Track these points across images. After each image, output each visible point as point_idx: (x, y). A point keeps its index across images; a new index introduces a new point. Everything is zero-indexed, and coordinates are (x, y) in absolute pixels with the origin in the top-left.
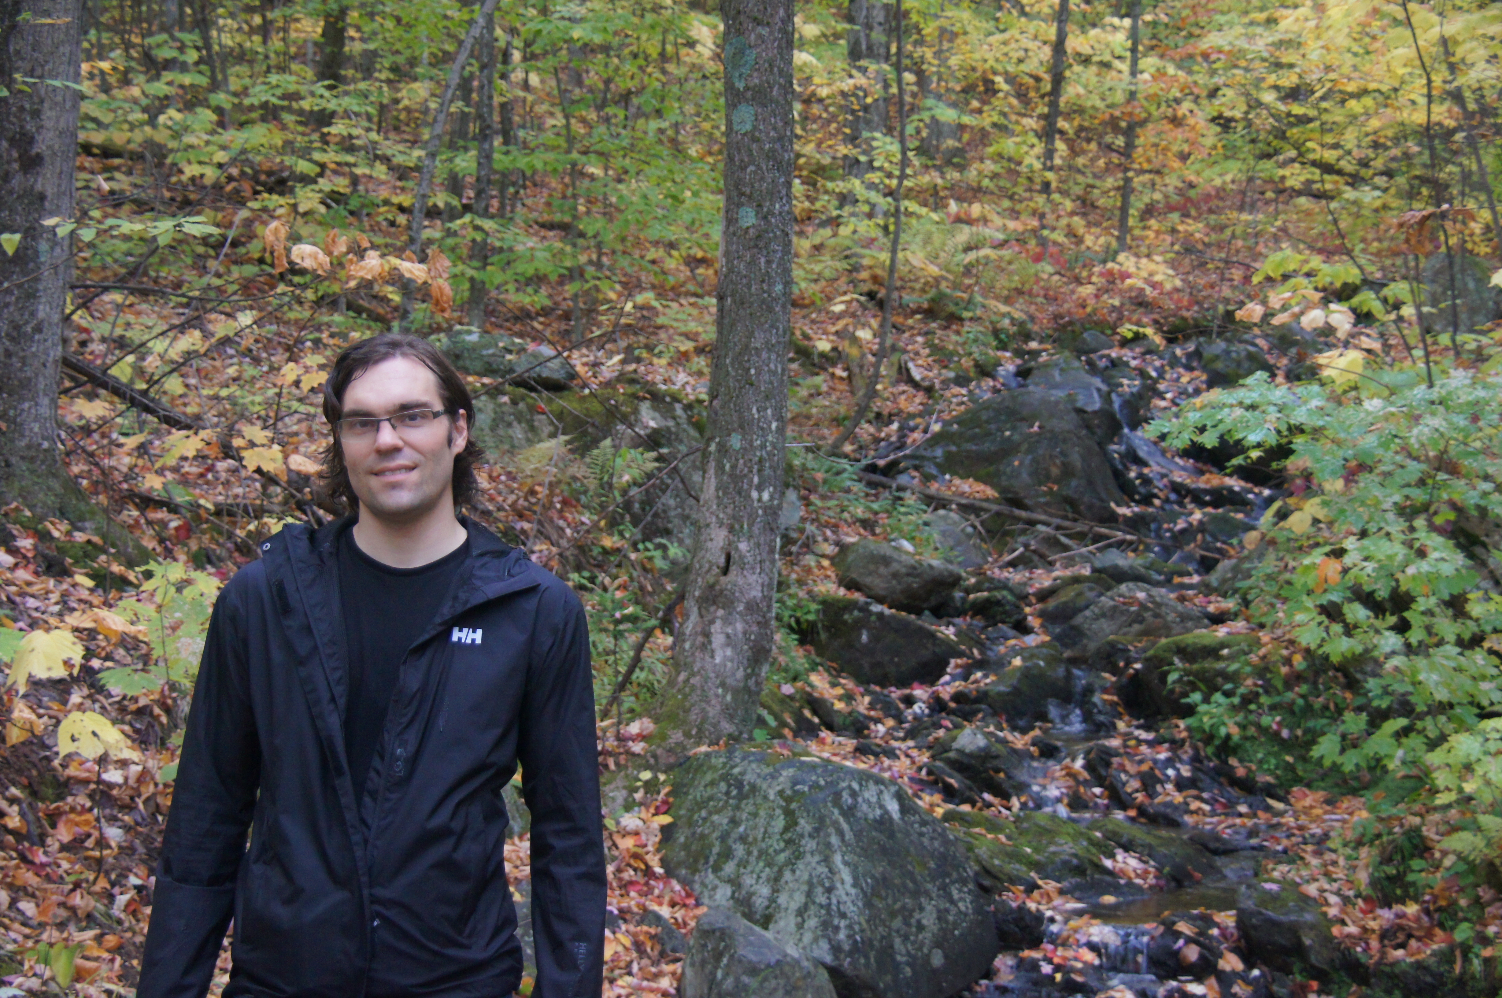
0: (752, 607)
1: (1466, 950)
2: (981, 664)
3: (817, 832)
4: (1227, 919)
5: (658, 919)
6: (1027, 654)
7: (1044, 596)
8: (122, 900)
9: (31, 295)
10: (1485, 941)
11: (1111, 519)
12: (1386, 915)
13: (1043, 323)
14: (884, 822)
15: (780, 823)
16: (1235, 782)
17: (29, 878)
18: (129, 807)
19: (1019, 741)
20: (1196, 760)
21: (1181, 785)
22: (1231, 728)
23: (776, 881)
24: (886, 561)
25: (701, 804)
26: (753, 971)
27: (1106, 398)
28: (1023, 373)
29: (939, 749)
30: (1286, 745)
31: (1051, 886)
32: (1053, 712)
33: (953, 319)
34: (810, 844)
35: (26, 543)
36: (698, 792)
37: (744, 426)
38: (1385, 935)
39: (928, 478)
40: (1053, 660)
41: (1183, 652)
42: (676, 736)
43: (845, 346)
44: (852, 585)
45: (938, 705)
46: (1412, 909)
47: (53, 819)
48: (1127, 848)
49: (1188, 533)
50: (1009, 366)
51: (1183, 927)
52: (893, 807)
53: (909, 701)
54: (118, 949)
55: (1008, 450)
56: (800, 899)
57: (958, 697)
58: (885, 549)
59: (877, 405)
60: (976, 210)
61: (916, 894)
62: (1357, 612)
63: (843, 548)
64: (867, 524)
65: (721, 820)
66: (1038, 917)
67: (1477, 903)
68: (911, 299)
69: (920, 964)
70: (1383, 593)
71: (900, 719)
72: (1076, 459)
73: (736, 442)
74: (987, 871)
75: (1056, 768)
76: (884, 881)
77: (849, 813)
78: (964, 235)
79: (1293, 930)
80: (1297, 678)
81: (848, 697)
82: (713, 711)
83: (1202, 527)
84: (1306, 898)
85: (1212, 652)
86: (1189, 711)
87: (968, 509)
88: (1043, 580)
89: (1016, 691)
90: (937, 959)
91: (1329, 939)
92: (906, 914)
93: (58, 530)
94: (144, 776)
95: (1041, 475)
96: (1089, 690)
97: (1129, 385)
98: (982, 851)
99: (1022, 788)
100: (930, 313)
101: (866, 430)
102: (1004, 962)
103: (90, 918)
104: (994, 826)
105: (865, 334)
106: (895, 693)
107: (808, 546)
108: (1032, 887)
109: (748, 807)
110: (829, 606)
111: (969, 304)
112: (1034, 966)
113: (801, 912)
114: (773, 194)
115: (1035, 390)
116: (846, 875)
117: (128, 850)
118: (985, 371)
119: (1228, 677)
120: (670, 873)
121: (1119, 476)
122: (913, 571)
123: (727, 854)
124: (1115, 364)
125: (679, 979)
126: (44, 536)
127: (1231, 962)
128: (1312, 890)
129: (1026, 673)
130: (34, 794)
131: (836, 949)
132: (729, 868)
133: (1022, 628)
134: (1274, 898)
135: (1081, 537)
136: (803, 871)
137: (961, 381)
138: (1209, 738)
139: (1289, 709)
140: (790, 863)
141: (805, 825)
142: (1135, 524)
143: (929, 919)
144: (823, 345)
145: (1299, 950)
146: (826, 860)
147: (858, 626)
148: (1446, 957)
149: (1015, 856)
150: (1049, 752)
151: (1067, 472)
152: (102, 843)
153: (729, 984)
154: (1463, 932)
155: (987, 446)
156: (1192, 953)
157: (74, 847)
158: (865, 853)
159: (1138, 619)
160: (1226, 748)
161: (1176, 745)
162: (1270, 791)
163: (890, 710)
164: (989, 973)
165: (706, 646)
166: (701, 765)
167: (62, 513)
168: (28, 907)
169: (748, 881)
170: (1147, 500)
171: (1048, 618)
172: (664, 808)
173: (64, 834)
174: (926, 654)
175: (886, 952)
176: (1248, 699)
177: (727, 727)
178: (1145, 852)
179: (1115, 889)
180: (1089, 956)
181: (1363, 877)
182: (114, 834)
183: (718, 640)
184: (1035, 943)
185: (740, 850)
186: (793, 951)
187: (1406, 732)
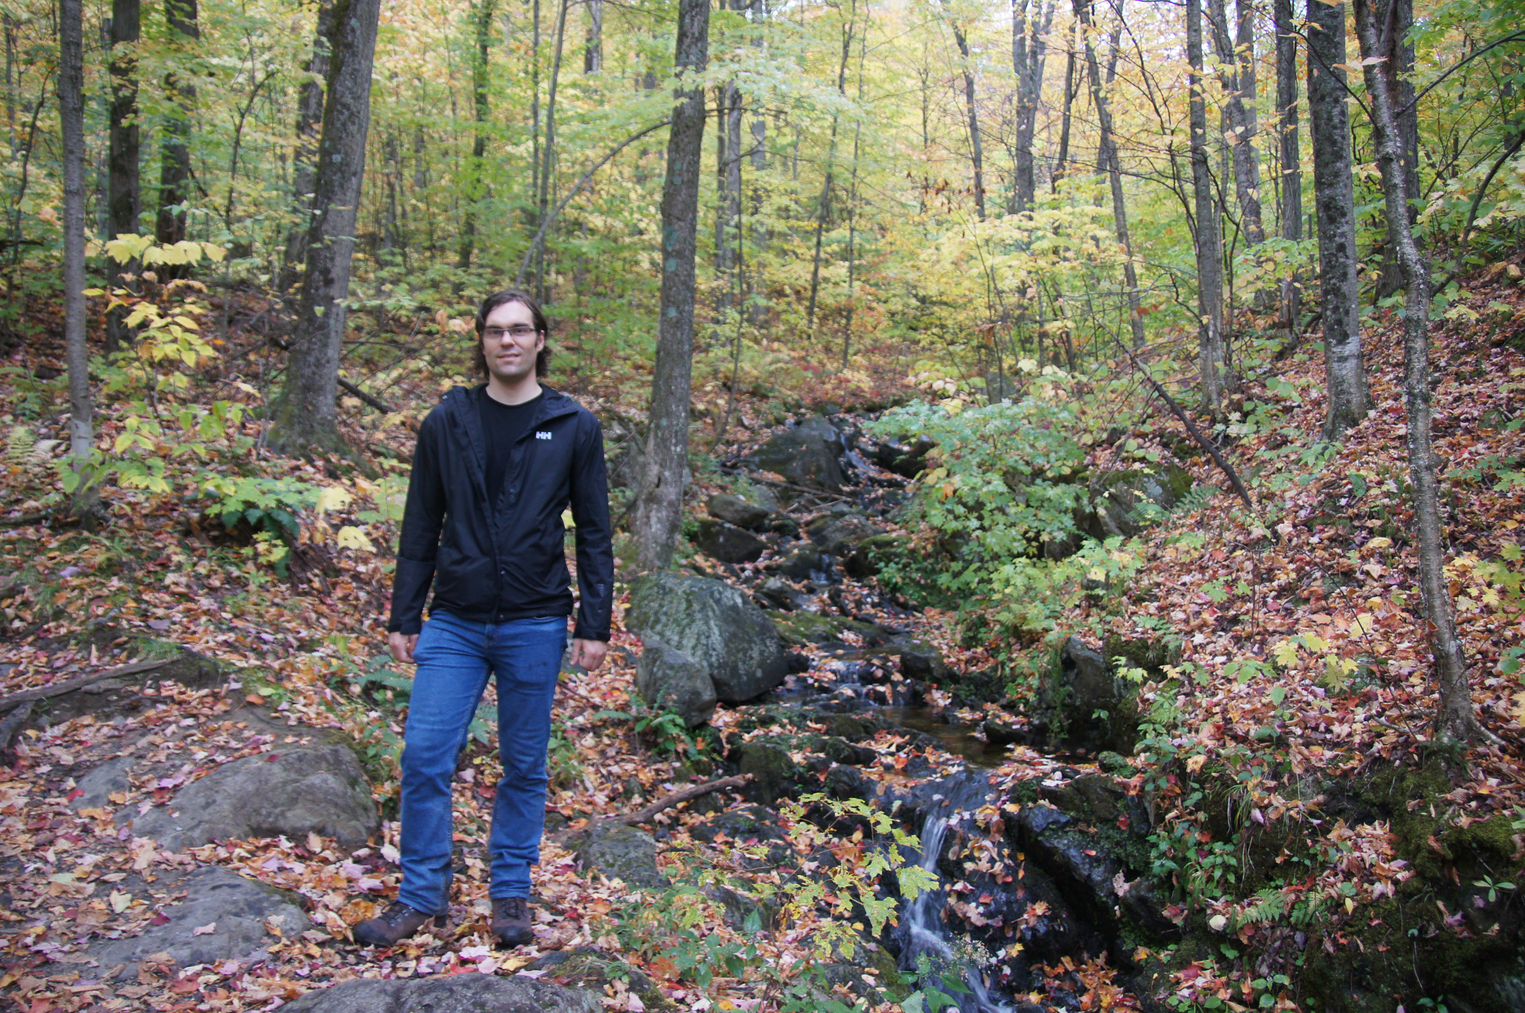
0: (671, 504)
1: (1003, 664)
2: (779, 553)
3: (703, 609)
4: (896, 659)
5: (624, 649)
6: (802, 548)
7: (808, 524)
8: (367, 623)
9: (325, 345)
10: (1011, 660)
11: (840, 492)
12: (968, 654)
13: (807, 401)
14: (735, 607)
15: (684, 606)
16: (899, 605)
17: (324, 609)
18: (369, 583)
19: (797, 587)
20: (881, 595)
21: (874, 605)
22: (898, 579)
23: (681, 634)
24: (732, 504)
25: (644, 598)
26: (672, 667)
27: (838, 435)
28: (798, 423)
29: (758, 588)
30: (923, 587)
31: (813, 645)
32: (813, 575)
33: (764, 397)
34: (698, 616)
35: (320, 463)
36: (643, 592)
37: (669, 414)
38: (968, 662)
39: (751, 471)
40: (813, 551)
41: (875, 543)
42: (632, 567)
43: (711, 408)
44: (715, 515)
45: (757, 571)
46: (980, 650)
47: (335, 585)
48: (849, 629)
49: (876, 500)
50: (791, 419)
51: (875, 661)
52: (739, 601)
53: (743, 570)
54: (366, 644)
55: (790, 458)
56: (693, 642)
57: (768, 568)
58: (731, 498)
59: (727, 436)
60: (776, 345)
61: (750, 641)
62: (960, 510)
63: (711, 498)
64: (723, 488)
65: (655, 605)
66: (807, 659)
67: (1009, 645)
68: (744, 387)
69: (751, 675)
70: (971, 502)
71: (738, 577)
72: (823, 463)
73: (664, 422)
74: (782, 638)
75: (814, 598)
76: (734, 635)
77: (718, 602)
78: (770, 357)
79: (926, 661)
80: (928, 556)
81: (714, 567)
82: (651, 555)
83: (883, 497)
84: (932, 648)
85: (889, 544)
86: (878, 571)
87: (772, 485)
88: (807, 517)
89: (795, 565)
90: (759, 674)
91: (942, 664)
92: (745, 651)
93: (334, 458)
94: (376, 570)
95: (806, 471)
96: (830, 565)
97: (848, 430)
98: (780, 629)
99: (798, 606)
100: (753, 394)
101: (721, 448)
102: (790, 679)
103: (352, 630)
104: (786, 618)
105: (721, 402)
106: (737, 567)
107: (694, 496)
108: (804, 646)
109: (668, 598)
110: (704, 525)
111: (772, 390)
112: (805, 680)
113: (694, 648)
114: (685, 301)
115: (804, 430)
116: (716, 631)
117: (368, 603)
118: (780, 422)
119: (896, 555)
120: (629, 630)
121: (844, 473)
122: (746, 509)
123: (657, 621)
124: (842, 420)
125: (635, 676)
126: (328, 461)
127: (897, 677)
128: (935, 643)
129: (800, 557)
130: (326, 574)
131: (711, 665)
132: (659, 627)
133: (797, 538)
134: (918, 646)
135: (824, 500)
136: (695, 629)
137: (768, 426)
138: (887, 584)
139: (924, 570)
140: (689, 625)
141: (696, 606)
142: (851, 494)
143: (755, 654)
144: (701, 407)
145: (928, 670)
146: (707, 623)
147: (718, 534)
148: (994, 669)
149: (796, 631)
150: (811, 591)
151: (819, 469)
152: (357, 598)
153: (660, 674)
154: (1002, 657)
155: (781, 457)
156: (879, 673)
157: (345, 599)
158: (725, 621)
159: (854, 532)
160: (895, 588)
161: (872, 588)
162: (915, 608)
163: (733, 573)
164: (783, 683)
165: (647, 523)
166: (644, 580)
167: (336, 451)
168: (324, 621)
169: (668, 633)
170: (856, 484)
171: (810, 534)
172: (627, 600)
173: (339, 593)
174: (752, 547)
175: (735, 669)
176: (905, 566)
177: (658, 563)
178: (858, 631)
179: (843, 647)
180: (831, 676)
181: (958, 637)
182: (362, 595)
183: (654, 520)
184: (805, 670)
185: (664, 619)
186: (690, 659)
187: (979, 569)
